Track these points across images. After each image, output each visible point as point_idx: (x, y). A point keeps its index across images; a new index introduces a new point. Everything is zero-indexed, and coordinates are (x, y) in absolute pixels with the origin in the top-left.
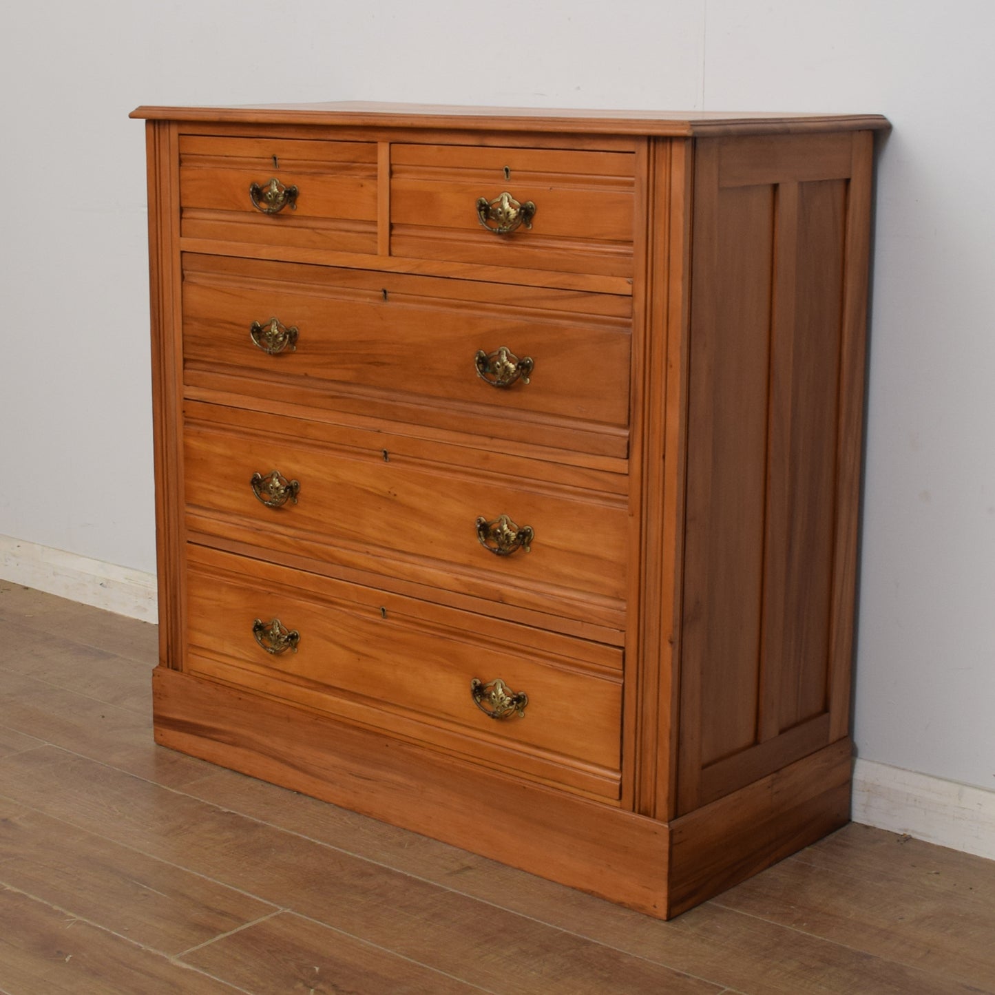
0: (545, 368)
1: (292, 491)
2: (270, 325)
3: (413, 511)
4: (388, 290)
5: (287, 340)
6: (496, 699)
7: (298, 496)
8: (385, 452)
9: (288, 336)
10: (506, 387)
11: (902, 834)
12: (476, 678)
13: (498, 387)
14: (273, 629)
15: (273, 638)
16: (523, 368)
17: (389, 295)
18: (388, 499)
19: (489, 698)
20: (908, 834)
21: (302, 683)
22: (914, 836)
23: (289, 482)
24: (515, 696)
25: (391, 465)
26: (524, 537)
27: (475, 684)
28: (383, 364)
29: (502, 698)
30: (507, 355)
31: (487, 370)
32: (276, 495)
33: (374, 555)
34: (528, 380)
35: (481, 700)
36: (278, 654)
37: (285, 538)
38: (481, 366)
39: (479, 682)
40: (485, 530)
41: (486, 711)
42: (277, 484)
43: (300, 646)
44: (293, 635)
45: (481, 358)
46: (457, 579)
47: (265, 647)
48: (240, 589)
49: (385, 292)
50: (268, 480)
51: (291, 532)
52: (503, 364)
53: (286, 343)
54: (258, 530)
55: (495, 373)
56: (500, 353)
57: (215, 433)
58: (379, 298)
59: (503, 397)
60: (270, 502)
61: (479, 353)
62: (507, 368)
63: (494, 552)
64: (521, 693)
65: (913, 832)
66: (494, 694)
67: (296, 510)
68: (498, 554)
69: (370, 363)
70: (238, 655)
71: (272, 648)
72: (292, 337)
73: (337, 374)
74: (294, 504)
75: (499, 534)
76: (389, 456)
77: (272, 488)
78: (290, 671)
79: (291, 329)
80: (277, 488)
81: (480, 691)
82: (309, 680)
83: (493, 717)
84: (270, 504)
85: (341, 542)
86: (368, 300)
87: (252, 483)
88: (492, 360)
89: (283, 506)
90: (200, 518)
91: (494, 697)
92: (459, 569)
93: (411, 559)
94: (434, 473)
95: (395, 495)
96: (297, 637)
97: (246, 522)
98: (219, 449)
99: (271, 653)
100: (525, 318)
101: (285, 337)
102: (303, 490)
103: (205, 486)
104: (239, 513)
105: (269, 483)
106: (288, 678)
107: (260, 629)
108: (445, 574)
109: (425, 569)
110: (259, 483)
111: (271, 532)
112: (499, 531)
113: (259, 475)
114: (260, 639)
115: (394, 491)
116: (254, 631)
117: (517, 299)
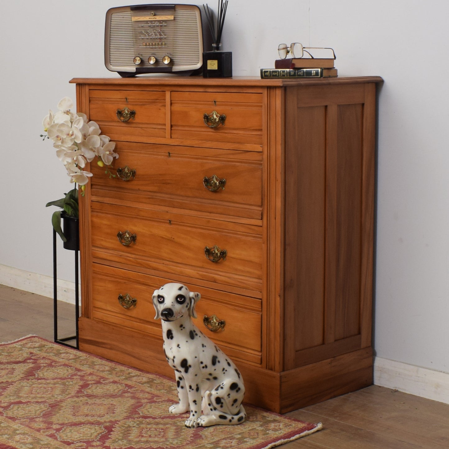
0: (231, 183)
1: (134, 238)
2: (125, 169)
3: (180, 245)
5: (131, 174)
6: (213, 323)
7: (136, 240)
8: (170, 220)
9: (131, 173)
10: (215, 191)
11: (394, 389)
12: (205, 315)
13: (212, 191)
14: (126, 298)
15: (126, 302)
16: (222, 183)
17: (171, 155)
18: (171, 241)
19: (211, 323)
20: (396, 389)
21: (138, 321)
22: (399, 390)
23: (132, 235)
24: (220, 322)
25: (172, 226)
26: (223, 254)
27: (205, 317)
28: (169, 183)
29: (215, 323)
30: (216, 178)
31: (208, 184)
32: (127, 240)
33: (166, 264)
34: (224, 188)
35: (207, 324)
36: (128, 308)
37: (131, 258)
38: (206, 183)
39: (206, 317)
40: (208, 252)
41: (209, 329)
42: (128, 236)
43: (137, 304)
44: (134, 300)
45: (205, 179)
46: (197, 273)
47: (123, 306)
48: (113, 281)
49: (169, 153)
50: (124, 234)
51: (133, 256)
52: (214, 182)
53: (130, 176)
54: (121, 256)
55: (211, 186)
56: (213, 177)
57: (103, 215)
58: (167, 156)
59: (214, 196)
60: (125, 243)
61: (205, 177)
62: (216, 183)
63: (211, 261)
64: (222, 321)
65: (399, 388)
66: (212, 321)
67: (135, 247)
68: (213, 262)
69: (164, 183)
70: (112, 310)
71: (126, 306)
72: (134, 173)
73: (151, 188)
74: (134, 244)
75: (214, 253)
76: (171, 222)
77: (126, 237)
78: (133, 316)
79: (133, 170)
80: (128, 238)
81: (207, 320)
82: (141, 320)
83: (212, 331)
84: (125, 244)
87: (118, 236)
88: (210, 180)
89: (130, 245)
90: (98, 252)
91: (212, 322)
93: (180, 265)
94: (189, 229)
95: (174, 239)
96: (136, 301)
97: (116, 252)
98: (105, 222)
99: (125, 308)
100: (223, 162)
101: (130, 174)
102: (138, 238)
103: (99, 238)
104: (113, 249)
105: (124, 236)
106: (132, 319)
107: (121, 298)
110: (121, 236)
111: (126, 256)
112: (213, 252)
113: (121, 233)
114: (121, 302)
115: (173, 237)
116: (119, 299)
117: (219, 155)
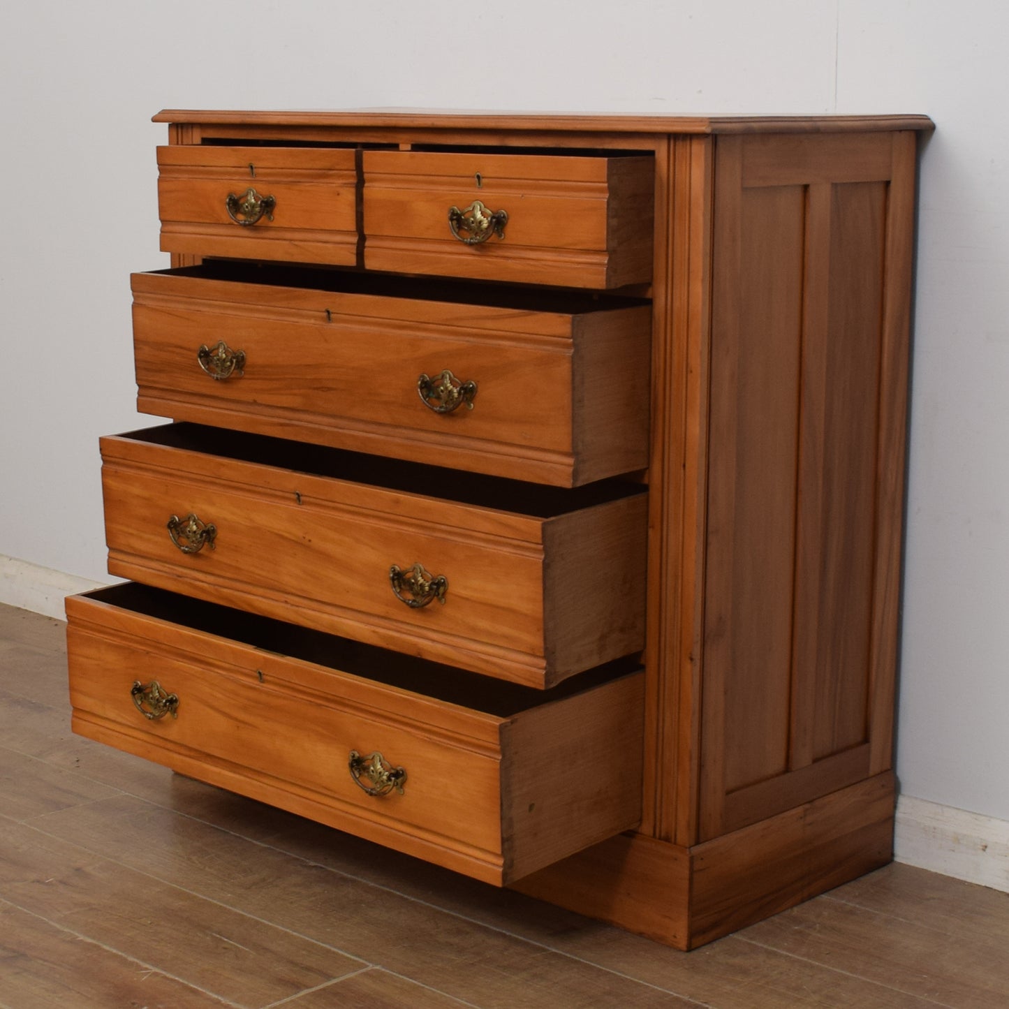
0: (489, 392)
1: (209, 535)
2: (218, 348)
3: (326, 557)
4: (331, 311)
5: (234, 365)
6: (375, 774)
7: (216, 541)
8: (297, 494)
9: (234, 361)
10: (448, 414)
12: (354, 750)
13: (441, 413)
14: (152, 692)
15: (152, 701)
16: (465, 393)
17: (332, 316)
18: (303, 545)
19: (368, 772)
21: (183, 751)
23: (206, 526)
24: (393, 771)
25: (305, 508)
26: (438, 588)
27: (354, 756)
28: (329, 389)
29: (380, 773)
30: (450, 378)
31: (431, 395)
32: (194, 539)
33: (292, 605)
34: (472, 405)
35: (360, 774)
36: (157, 720)
37: (206, 585)
38: (424, 390)
39: (357, 755)
40: (399, 579)
41: (363, 787)
42: (195, 528)
43: (179, 711)
44: (172, 698)
45: (423, 382)
46: (374, 632)
47: (144, 712)
48: (117, 647)
49: (328, 312)
50: (185, 524)
51: (210, 579)
52: (446, 388)
53: (233, 368)
54: (179, 576)
55: (439, 398)
56: (443, 377)
57: (132, 472)
58: (322, 319)
59: (445, 424)
60: (186, 547)
61: (423, 376)
62: (450, 392)
63: (408, 604)
64: (399, 768)
66: (372, 768)
67: (215, 556)
68: (412, 607)
69: (317, 389)
70: (119, 720)
71: (151, 714)
72: (240, 362)
73: (286, 400)
74: (212, 549)
75: (413, 583)
76: (302, 498)
77: (189, 531)
78: (171, 738)
79: (238, 354)
80: (195, 532)
81: (358, 764)
82: (190, 749)
83: (371, 794)
84: (186, 549)
85: (260, 591)
86: (312, 321)
87: (169, 527)
88: (436, 383)
89: (201, 551)
90: (124, 564)
91: (373, 771)
92: (376, 621)
93: (328, 609)
94: (346, 517)
95: (310, 541)
96: (176, 701)
97: (167, 568)
98: (136, 490)
99: (150, 718)
100: (467, 338)
101: (232, 362)
102: (221, 535)
103: (125, 529)
104: (160, 559)
105: (186, 527)
106: (169, 746)
107: (138, 691)
108: (362, 626)
109: (343, 620)
110: (176, 527)
111: (193, 579)
112: (413, 581)
113: (177, 518)
114: (140, 703)
115: (308, 537)
116: (133, 693)
117: (457, 319)
